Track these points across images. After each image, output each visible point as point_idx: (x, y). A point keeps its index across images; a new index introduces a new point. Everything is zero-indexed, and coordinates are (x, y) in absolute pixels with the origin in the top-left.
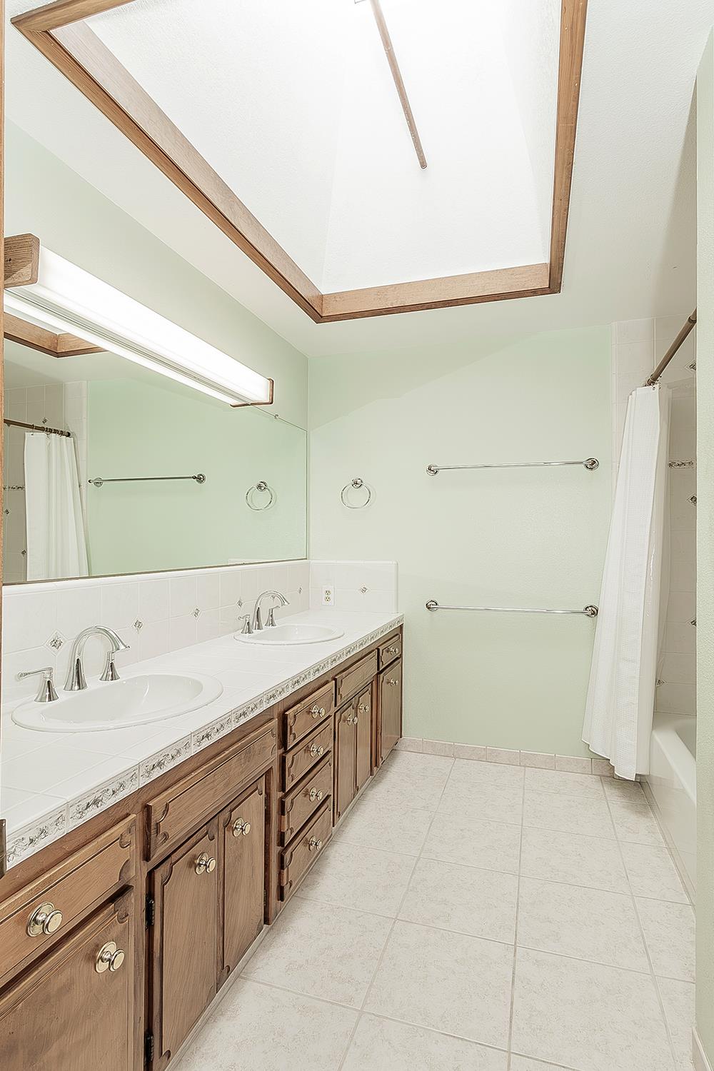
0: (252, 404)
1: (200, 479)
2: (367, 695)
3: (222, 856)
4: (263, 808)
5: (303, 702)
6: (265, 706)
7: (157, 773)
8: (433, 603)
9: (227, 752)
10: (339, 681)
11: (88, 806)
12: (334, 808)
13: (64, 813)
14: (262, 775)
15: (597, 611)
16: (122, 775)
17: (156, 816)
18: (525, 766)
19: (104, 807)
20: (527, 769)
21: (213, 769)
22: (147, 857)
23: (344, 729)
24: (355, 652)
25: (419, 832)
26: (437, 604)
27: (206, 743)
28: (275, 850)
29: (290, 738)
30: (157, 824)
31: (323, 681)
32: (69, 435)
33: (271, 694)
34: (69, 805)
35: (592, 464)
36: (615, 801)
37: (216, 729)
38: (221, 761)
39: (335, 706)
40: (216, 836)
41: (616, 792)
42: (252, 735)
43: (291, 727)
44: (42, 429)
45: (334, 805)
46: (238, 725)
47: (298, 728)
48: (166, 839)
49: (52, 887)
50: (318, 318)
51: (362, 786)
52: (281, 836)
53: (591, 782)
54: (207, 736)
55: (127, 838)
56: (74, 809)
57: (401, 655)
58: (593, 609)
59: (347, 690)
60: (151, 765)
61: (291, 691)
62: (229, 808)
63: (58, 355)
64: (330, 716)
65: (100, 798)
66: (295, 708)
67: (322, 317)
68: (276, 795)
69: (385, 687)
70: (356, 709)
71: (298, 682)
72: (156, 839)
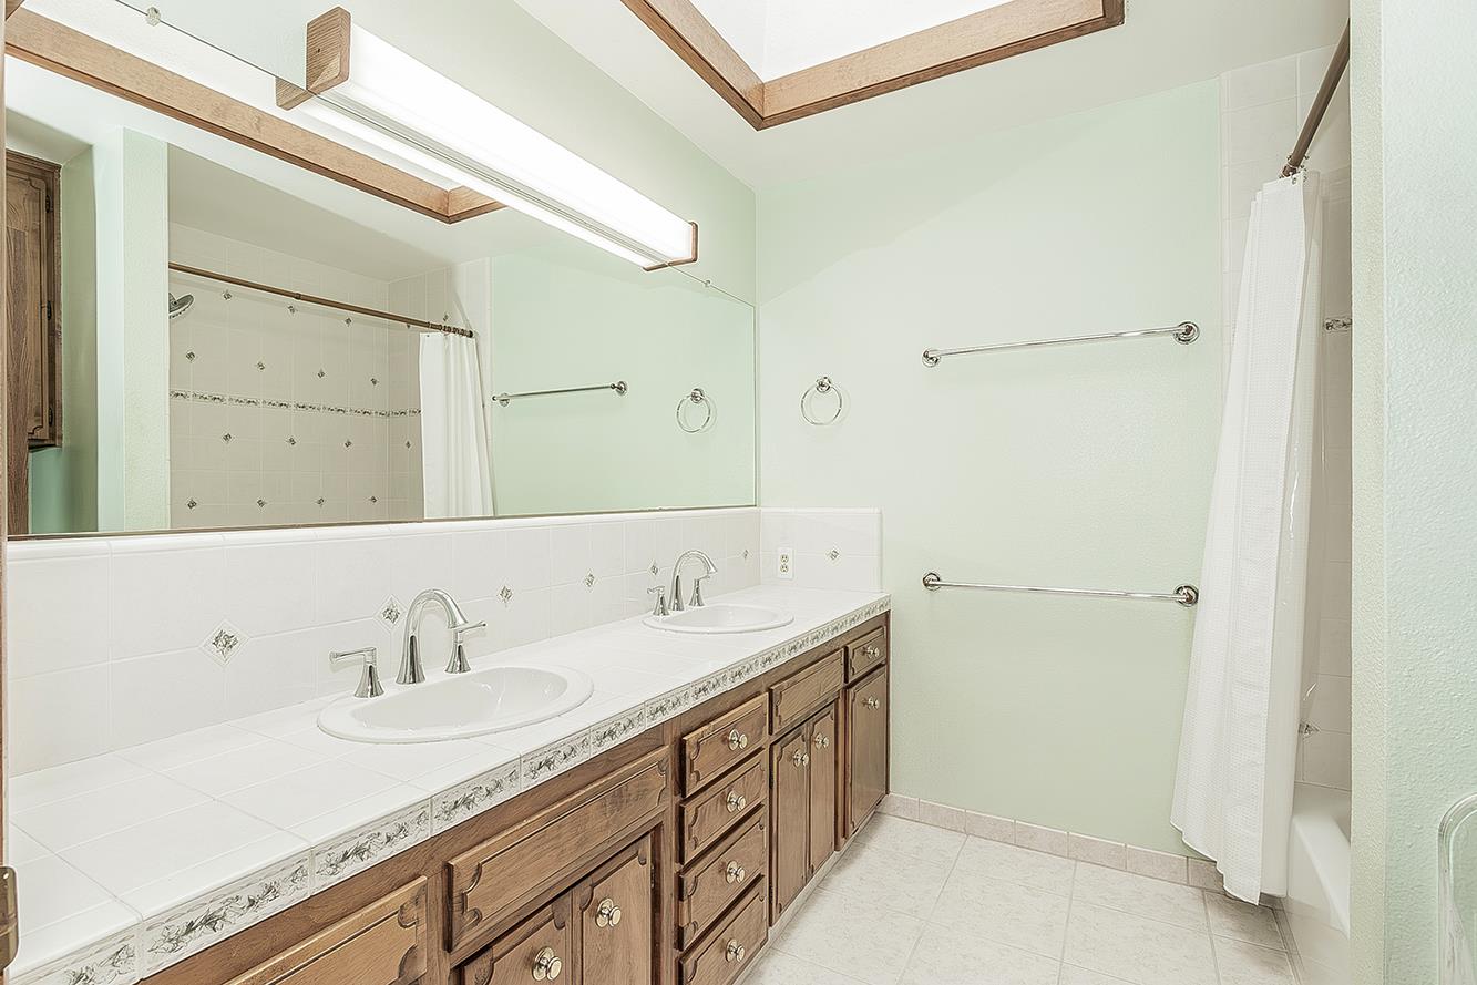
0: (670, 264)
1: (620, 388)
2: (828, 722)
3: (579, 955)
4: (648, 885)
5: (712, 723)
6: (648, 724)
7: (462, 815)
8: (935, 578)
9: (582, 792)
10: (776, 693)
11: (345, 857)
12: (770, 898)
13: (306, 865)
14: (647, 833)
15: (1197, 594)
16: (401, 814)
17: (462, 882)
18: (1076, 860)
19: (374, 861)
20: (1078, 863)
21: (559, 815)
22: (448, 946)
23: (785, 770)
24: (804, 649)
25: (899, 951)
26: (939, 579)
27: (545, 775)
28: (669, 955)
29: (690, 778)
30: (463, 896)
31: (749, 693)
32: (471, 335)
33: (658, 705)
34: (314, 853)
35: (1187, 333)
36: (1225, 940)
37: (562, 754)
38: (571, 806)
39: (771, 733)
40: (568, 923)
41: (1230, 923)
42: (626, 768)
43: (692, 761)
44: (439, 328)
45: (770, 892)
46: (600, 750)
47: (704, 765)
48: (479, 920)
49: (286, 977)
50: (759, 121)
51: (818, 869)
52: (680, 933)
53: (1186, 898)
54: (548, 763)
55: (413, 912)
56: (322, 859)
57: (887, 660)
58: (1191, 592)
59: (790, 710)
60: (451, 801)
61: (692, 703)
62: (589, 881)
63: (450, 220)
64: (760, 749)
65: (367, 846)
66: (700, 730)
67: (763, 119)
68: (670, 868)
69: (858, 711)
70: (810, 742)
71: (705, 689)
72: (463, 920)
